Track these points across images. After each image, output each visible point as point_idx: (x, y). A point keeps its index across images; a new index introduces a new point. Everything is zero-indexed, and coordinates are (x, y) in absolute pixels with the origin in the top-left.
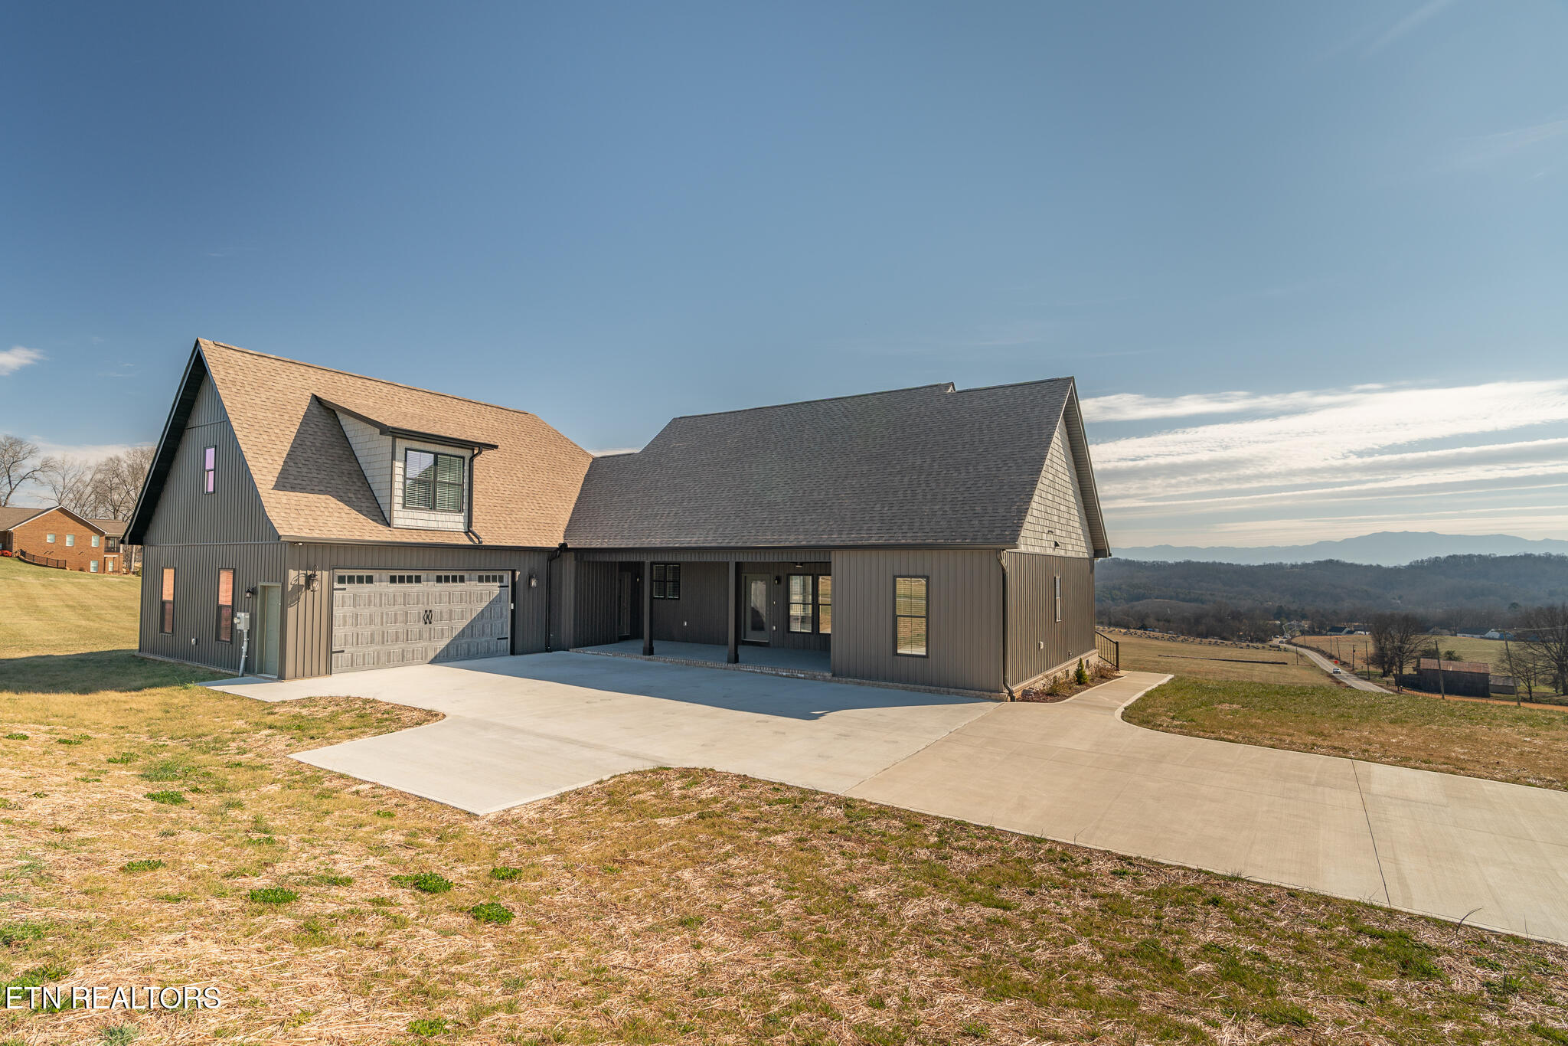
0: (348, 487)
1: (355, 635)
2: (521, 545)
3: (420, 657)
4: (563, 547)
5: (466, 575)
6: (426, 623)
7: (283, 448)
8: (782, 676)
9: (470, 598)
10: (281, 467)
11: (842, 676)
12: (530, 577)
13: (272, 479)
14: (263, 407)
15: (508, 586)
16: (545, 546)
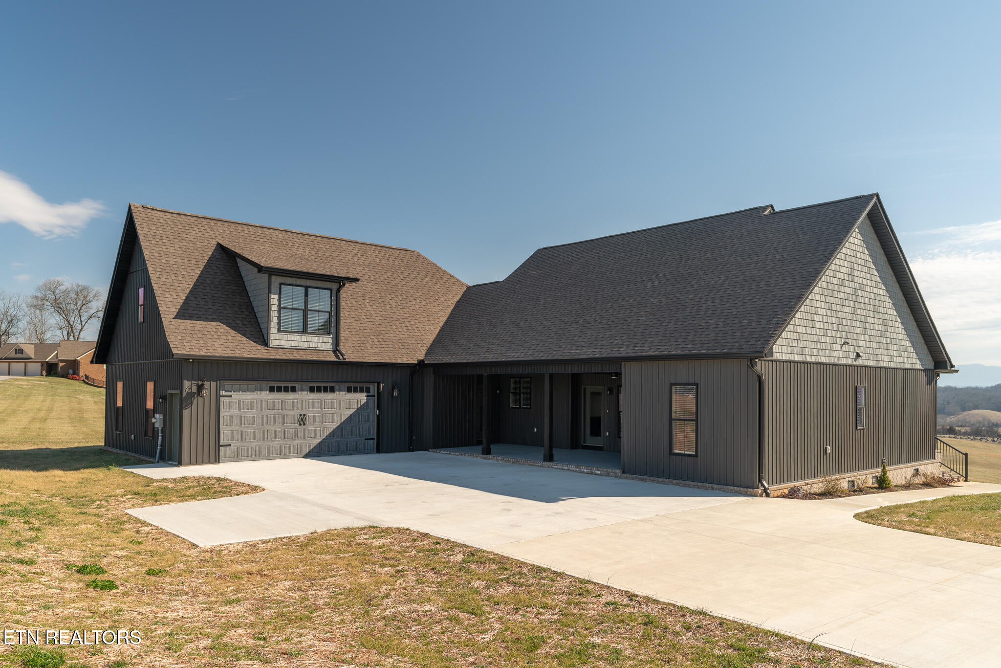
0: (237, 316)
1: (240, 433)
2: (383, 361)
3: (296, 452)
4: (421, 362)
5: (336, 386)
6: (300, 425)
7: (187, 286)
8: (584, 472)
9: (340, 405)
10: (183, 301)
11: (630, 473)
12: (393, 388)
13: (174, 310)
14: (175, 254)
15: (374, 396)
16: (405, 362)
